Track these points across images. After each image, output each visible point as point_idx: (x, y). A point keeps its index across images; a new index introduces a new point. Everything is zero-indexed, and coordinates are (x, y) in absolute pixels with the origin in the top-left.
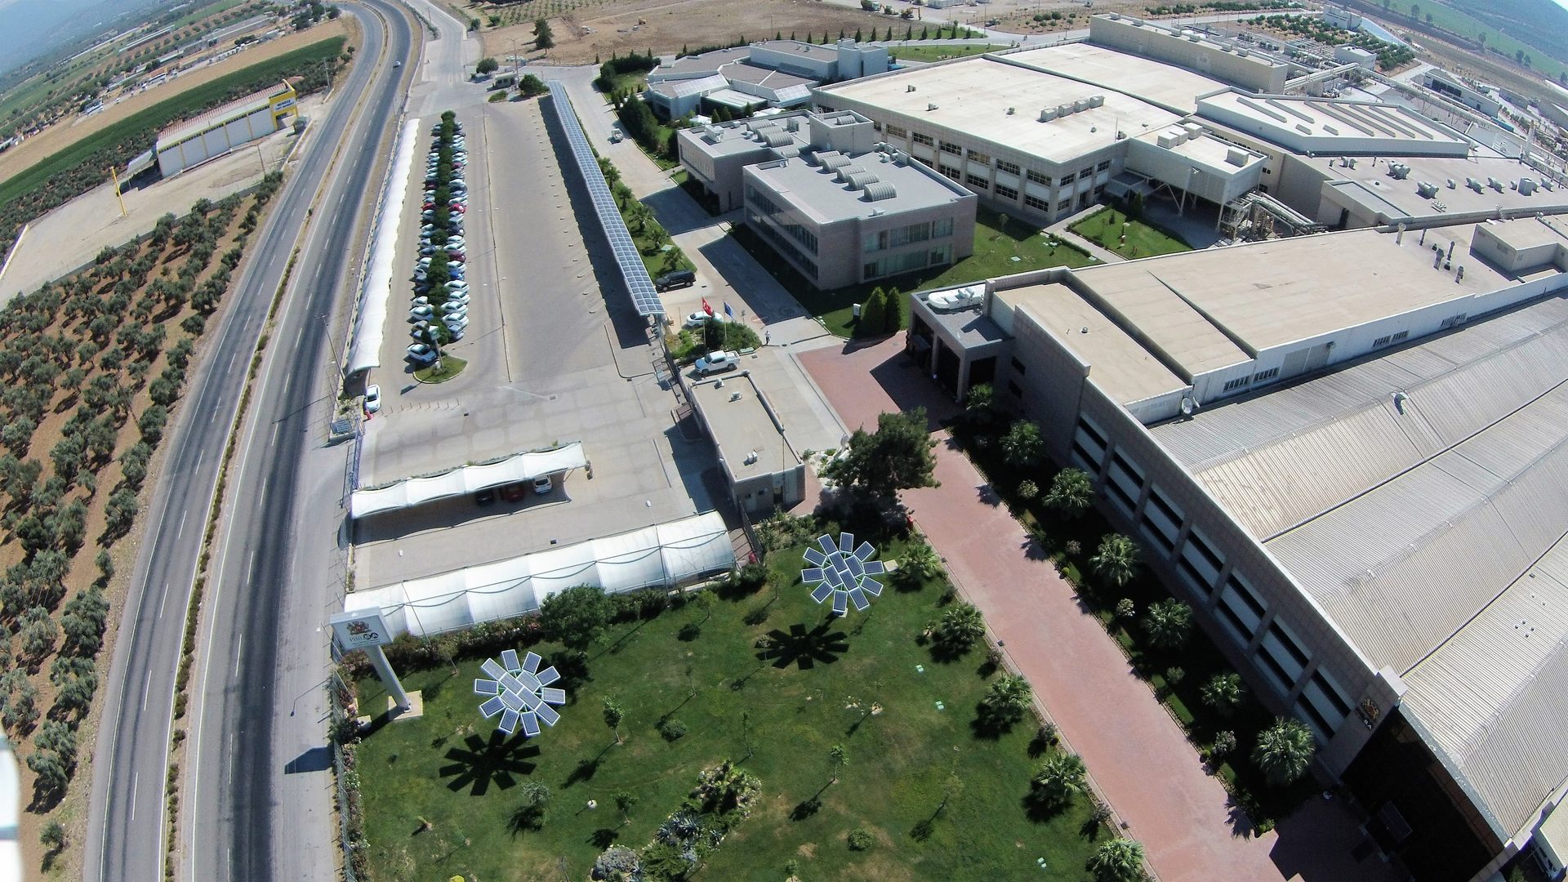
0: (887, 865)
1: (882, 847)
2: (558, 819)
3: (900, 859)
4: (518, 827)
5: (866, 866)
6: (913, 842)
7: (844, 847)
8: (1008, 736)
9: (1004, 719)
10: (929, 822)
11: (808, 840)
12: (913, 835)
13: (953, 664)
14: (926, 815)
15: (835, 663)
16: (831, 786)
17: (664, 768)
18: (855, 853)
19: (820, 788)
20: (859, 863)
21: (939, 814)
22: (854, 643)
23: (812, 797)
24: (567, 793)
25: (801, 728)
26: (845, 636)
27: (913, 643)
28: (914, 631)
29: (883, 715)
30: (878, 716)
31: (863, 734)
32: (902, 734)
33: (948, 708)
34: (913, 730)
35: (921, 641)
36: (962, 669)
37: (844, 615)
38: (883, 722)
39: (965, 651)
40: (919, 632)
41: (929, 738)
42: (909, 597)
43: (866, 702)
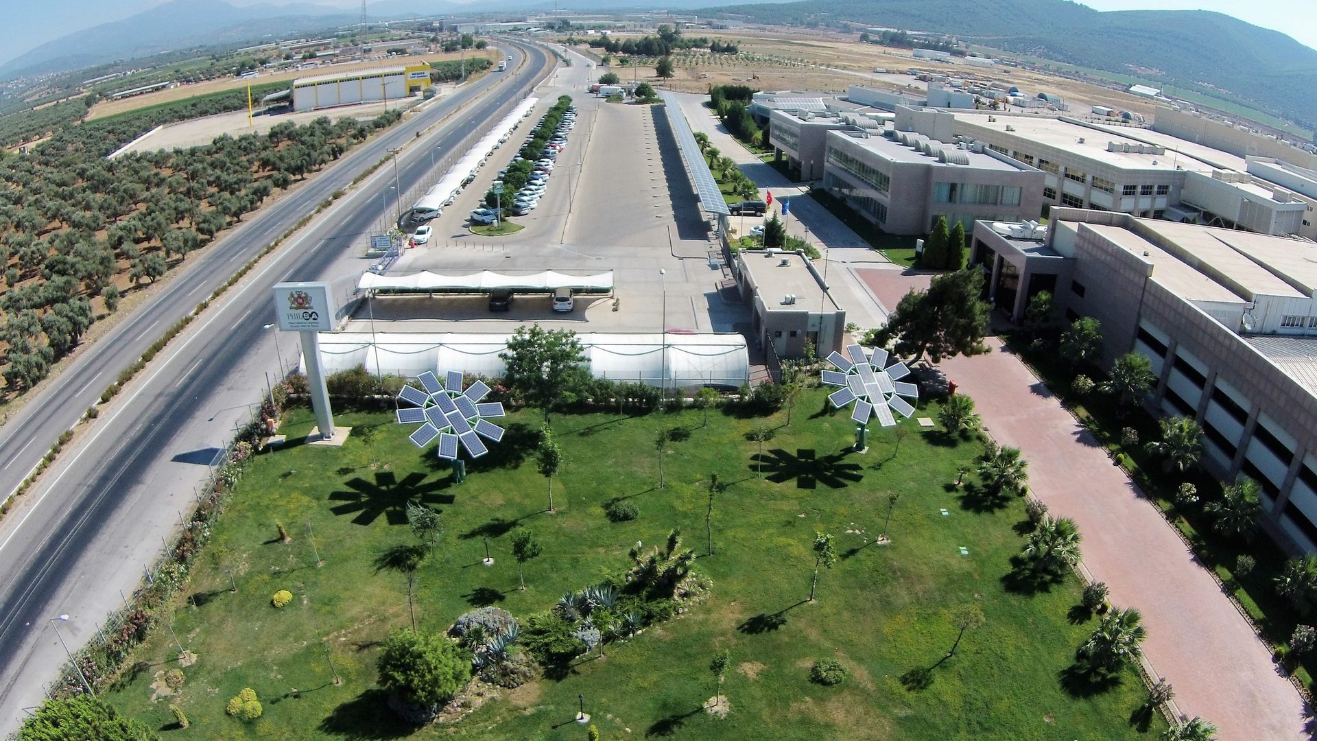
0: (860, 710)
1: (857, 687)
2: (438, 566)
3: (880, 706)
4: (387, 564)
5: (830, 705)
6: (902, 690)
7: (804, 677)
8: (1046, 595)
9: (1042, 578)
10: (929, 670)
11: (756, 658)
12: (904, 680)
13: (985, 516)
14: (926, 662)
15: (842, 490)
16: (805, 605)
17: (594, 545)
18: (818, 687)
19: (790, 605)
20: (820, 701)
21: (942, 664)
22: (869, 477)
23: (776, 612)
24: (465, 544)
25: (783, 540)
26: (861, 469)
27: (940, 488)
28: (943, 479)
29: (891, 548)
30: (884, 547)
31: (861, 561)
32: (912, 569)
33: (974, 555)
34: (925, 568)
35: (950, 488)
36: (995, 522)
37: (864, 452)
38: (889, 554)
39: (1001, 507)
40: (949, 481)
41: (944, 580)
42: (942, 450)
43: (873, 531)
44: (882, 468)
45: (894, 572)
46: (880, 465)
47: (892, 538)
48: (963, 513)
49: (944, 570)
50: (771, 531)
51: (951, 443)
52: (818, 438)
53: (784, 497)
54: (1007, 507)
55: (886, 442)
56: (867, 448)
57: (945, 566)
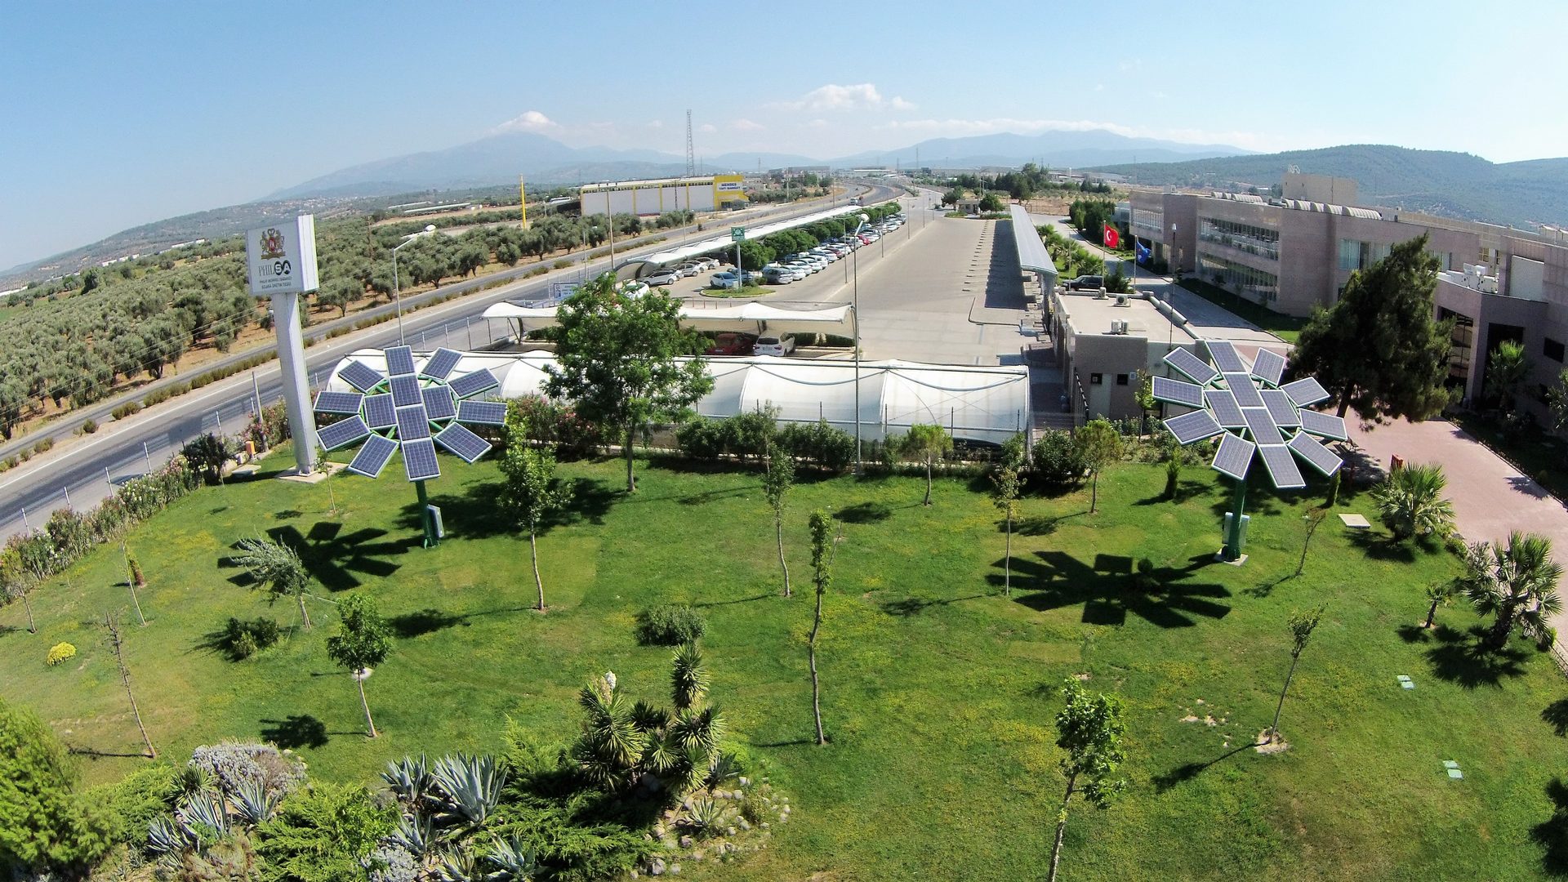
15: (1182, 631)
22: (1240, 610)
26: (1226, 594)
27: (1392, 633)
28: (1398, 619)
29: (1288, 762)
30: (1270, 758)
31: (1206, 793)
32: (1335, 820)
33: (1474, 781)
34: (1365, 813)
35: (1410, 634)
36: (1509, 704)
37: (1238, 562)
38: (1283, 778)
39: (1514, 673)
40: (1409, 621)
41: (1412, 847)
42: (1388, 566)
43: (1245, 720)
44: (1272, 592)
45: (1290, 828)
46: (1268, 588)
47: (1293, 740)
48: (1444, 687)
49: (1410, 820)
50: (995, 704)
51: (1406, 557)
52: (1149, 536)
53: (1052, 635)
54: (1524, 673)
55: (1282, 549)
56: (1243, 557)
57: (1413, 811)
